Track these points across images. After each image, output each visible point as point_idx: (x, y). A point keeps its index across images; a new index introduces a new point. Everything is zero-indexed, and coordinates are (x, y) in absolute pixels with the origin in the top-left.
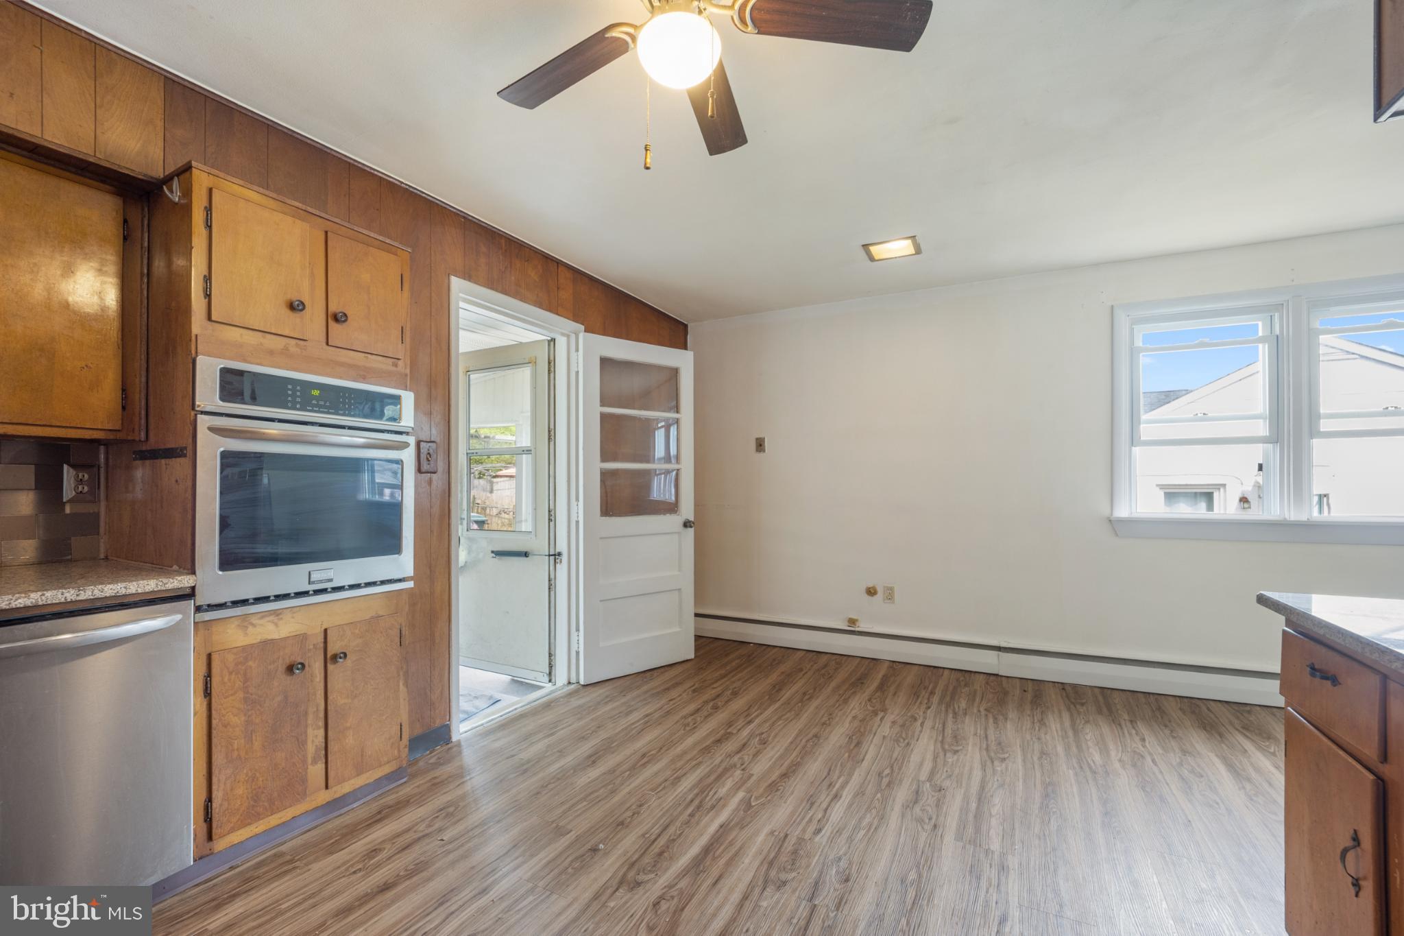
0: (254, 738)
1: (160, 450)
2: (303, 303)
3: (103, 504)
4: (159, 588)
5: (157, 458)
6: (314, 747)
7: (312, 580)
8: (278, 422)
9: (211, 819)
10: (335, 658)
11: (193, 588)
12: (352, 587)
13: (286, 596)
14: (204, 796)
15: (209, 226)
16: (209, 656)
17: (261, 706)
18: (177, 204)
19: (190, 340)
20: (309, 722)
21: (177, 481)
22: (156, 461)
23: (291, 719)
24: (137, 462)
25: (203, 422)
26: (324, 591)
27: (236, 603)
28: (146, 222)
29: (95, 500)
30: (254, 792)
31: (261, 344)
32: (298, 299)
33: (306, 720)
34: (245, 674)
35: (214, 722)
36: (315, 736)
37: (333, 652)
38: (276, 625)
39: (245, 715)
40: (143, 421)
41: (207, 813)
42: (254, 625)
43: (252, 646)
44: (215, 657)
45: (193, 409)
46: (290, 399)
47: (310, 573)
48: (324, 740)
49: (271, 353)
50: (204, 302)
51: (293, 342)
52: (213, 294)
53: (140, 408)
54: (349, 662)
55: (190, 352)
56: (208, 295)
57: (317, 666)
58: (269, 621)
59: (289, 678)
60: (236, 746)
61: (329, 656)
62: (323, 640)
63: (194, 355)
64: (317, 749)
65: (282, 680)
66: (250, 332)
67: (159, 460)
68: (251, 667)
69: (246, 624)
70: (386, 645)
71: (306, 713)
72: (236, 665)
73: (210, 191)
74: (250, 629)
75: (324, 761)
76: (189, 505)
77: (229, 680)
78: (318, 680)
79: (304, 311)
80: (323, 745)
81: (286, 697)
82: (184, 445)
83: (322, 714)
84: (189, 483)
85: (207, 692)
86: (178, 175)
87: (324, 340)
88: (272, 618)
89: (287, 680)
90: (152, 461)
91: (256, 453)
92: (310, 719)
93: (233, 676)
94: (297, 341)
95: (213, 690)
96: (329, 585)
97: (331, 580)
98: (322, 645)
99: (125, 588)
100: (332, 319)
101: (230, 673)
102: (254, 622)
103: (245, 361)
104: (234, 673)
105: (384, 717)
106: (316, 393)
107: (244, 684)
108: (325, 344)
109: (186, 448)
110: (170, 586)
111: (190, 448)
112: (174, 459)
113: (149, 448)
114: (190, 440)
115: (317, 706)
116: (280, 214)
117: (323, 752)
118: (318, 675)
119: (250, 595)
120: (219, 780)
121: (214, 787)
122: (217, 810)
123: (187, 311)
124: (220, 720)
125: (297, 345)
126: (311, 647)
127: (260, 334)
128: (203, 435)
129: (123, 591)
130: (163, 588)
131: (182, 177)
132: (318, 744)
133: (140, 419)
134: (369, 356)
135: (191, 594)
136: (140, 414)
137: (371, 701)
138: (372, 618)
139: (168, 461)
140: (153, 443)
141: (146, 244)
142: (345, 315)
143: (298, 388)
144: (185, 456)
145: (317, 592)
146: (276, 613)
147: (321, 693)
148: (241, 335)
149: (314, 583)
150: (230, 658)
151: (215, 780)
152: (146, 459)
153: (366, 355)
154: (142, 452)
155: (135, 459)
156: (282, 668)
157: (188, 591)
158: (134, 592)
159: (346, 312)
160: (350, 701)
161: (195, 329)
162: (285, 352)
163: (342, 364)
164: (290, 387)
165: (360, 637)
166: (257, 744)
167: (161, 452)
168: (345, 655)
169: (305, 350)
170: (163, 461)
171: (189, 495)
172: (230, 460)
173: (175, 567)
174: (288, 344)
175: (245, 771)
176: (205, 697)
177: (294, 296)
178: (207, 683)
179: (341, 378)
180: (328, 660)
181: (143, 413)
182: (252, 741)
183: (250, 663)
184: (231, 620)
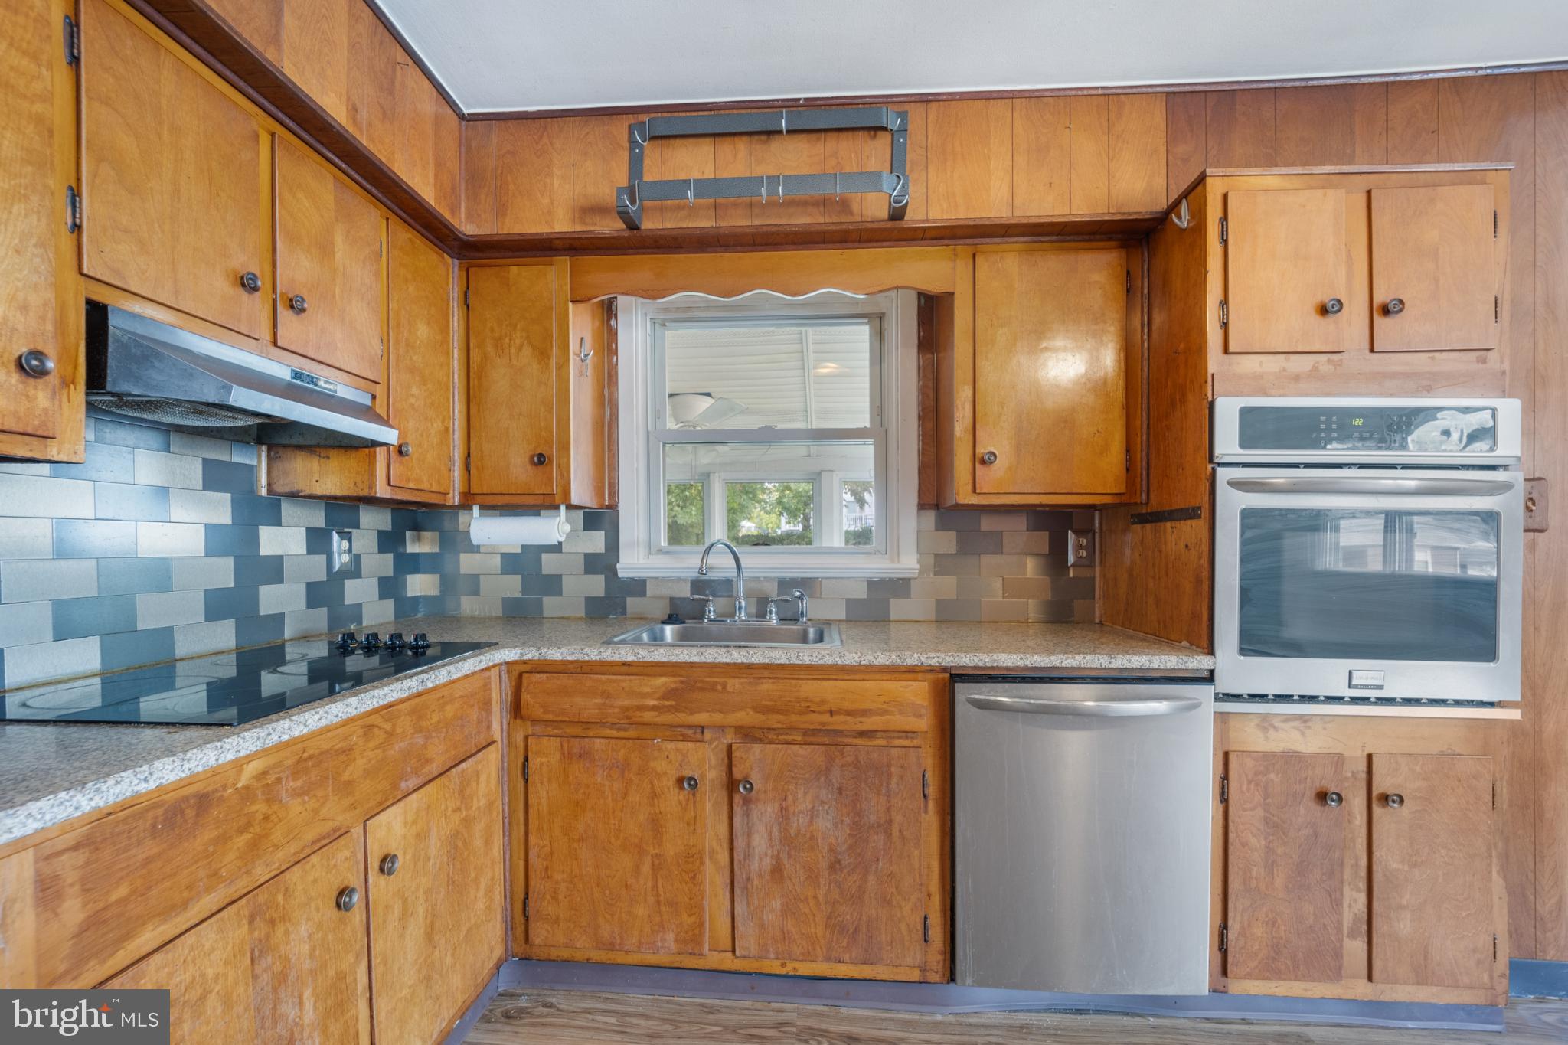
0: (1275, 872)
1: (1164, 511)
2: (1339, 302)
3: (1098, 569)
4: (1180, 666)
5: (1161, 521)
6: (1351, 914)
7: (1354, 682)
8: (1305, 467)
9: (1226, 950)
10: (1385, 799)
11: (1212, 672)
12: (1408, 702)
13: (1312, 699)
14: (1219, 920)
15: (1225, 241)
16: (1226, 754)
17: (1284, 834)
18: (1185, 230)
19: (1206, 382)
20: (1345, 877)
21: (1187, 546)
22: (1159, 524)
23: (1322, 864)
24: (1135, 526)
25: (1223, 475)
26: (1364, 700)
27: (1254, 697)
28: (1146, 267)
29: (1091, 565)
30: (1274, 940)
31: (1284, 370)
32: (1332, 298)
33: (1342, 872)
34: (1266, 788)
35: (1231, 836)
36: (1354, 901)
37: (1381, 791)
38: (1303, 734)
39: (1266, 838)
40: (1144, 482)
41: (1222, 941)
42: (1276, 729)
43: (1274, 754)
44: (1232, 757)
45: (1211, 460)
46: (1323, 435)
47: (1350, 672)
48: (1365, 910)
49: (1297, 378)
50: (1220, 333)
51: (1324, 358)
52: (1230, 322)
53: (1141, 469)
54: (1406, 810)
55: (1206, 395)
56: (1225, 325)
57: (1357, 803)
58: (1294, 727)
59: (1319, 808)
60: (1254, 874)
61: (1375, 794)
62: (1365, 769)
63: (1210, 399)
64: (1356, 920)
65: (1308, 809)
66: (1271, 357)
67: (1162, 524)
68: (1272, 780)
69: (1266, 725)
70: (1468, 802)
71: (1342, 864)
72: (1256, 774)
73: (1225, 197)
74: (1272, 732)
75: (1366, 940)
76: (1205, 574)
77: (1248, 789)
78: (1357, 822)
79: (1339, 314)
80: (1365, 916)
81: (1316, 834)
82: (1197, 505)
83: (1363, 873)
84: (1205, 548)
85: (1224, 797)
86: (1185, 197)
87: (1367, 346)
88: (1296, 723)
89: (1316, 809)
90: (1153, 524)
91: (1281, 510)
92: (1347, 873)
93: (1252, 786)
94: (1329, 355)
95: (1230, 796)
96: (1373, 694)
97: (1381, 687)
98: (1364, 775)
99: (1149, 661)
100: (1379, 314)
101: (1250, 782)
102: (1276, 724)
103: (1266, 394)
104: (1253, 783)
105: (1464, 914)
106: (1358, 422)
107: (1265, 800)
108: (1367, 351)
109: (1200, 508)
110: (1190, 666)
111: (1206, 506)
112: (1182, 522)
113: (1149, 511)
114: (1206, 498)
115: (1357, 859)
116: (1307, 192)
117: (1365, 927)
118: (1358, 817)
119: (1271, 690)
120: (1236, 908)
121: (1231, 914)
122: (1233, 943)
123: (1201, 349)
124: (1237, 836)
125: (1329, 361)
126: (1350, 775)
127: (1283, 356)
128: (1223, 491)
129: (1147, 665)
130: (1183, 667)
131: (1191, 197)
132: (1356, 911)
133: (1142, 480)
134: (1437, 355)
135: (1210, 678)
136: (1141, 475)
137: (1440, 880)
138: (1442, 753)
139: (1174, 524)
140: (1154, 505)
141: (1146, 291)
142: (1401, 302)
143: (1334, 419)
144: (1199, 517)
145: (1355, 700)
146: (1303, 719)
147: (1361, 841)
148: (1261, 363)
149: (1356, 687)
150: (1249, 763)
151: (1231, 905)
152: (1147, 522)
153: (1431, 354)
154: (1140, 515)
155: (1133, 523)
156: (1310, 794)
157: (1206, 674)
158: (1157, 667)
159: (1401, 298)
160: (1406, 868)
161: (1212, 367)
162: (1314, 373)
163: (1393, 376)
164: (1323, 419)
165: (1424, 779)
166: (1279, 881)
167: (1166, 514)
168: (1402, 801)
169: (1340, 365)
170: (1169, 524)
171: (1204, 562)
172: (1252, 521)
173: (1185, 643)
174: (1318, 363)
175: (1264, 910)
176: (1221, 802)
177: (1326, 296)
178: (1223, 786)
179: (1392, 395)
180: (1374, 800)
181: (1144, 473)
182: (1273, 874)
183: (1272, 776)
184: (1251, 716)
